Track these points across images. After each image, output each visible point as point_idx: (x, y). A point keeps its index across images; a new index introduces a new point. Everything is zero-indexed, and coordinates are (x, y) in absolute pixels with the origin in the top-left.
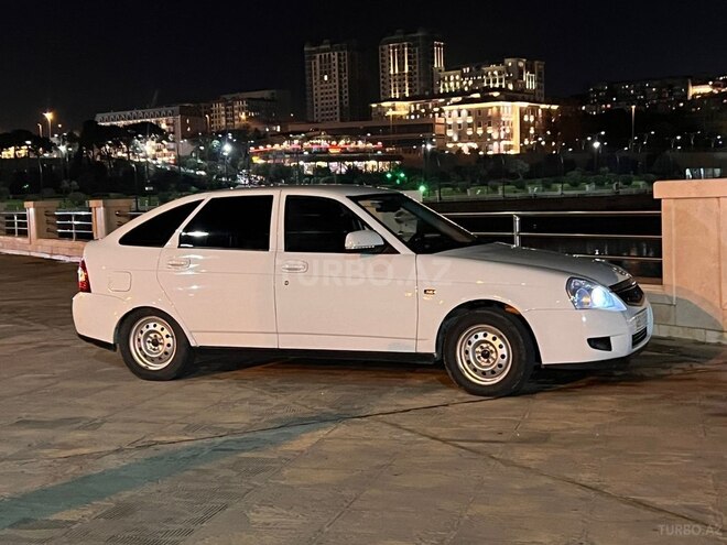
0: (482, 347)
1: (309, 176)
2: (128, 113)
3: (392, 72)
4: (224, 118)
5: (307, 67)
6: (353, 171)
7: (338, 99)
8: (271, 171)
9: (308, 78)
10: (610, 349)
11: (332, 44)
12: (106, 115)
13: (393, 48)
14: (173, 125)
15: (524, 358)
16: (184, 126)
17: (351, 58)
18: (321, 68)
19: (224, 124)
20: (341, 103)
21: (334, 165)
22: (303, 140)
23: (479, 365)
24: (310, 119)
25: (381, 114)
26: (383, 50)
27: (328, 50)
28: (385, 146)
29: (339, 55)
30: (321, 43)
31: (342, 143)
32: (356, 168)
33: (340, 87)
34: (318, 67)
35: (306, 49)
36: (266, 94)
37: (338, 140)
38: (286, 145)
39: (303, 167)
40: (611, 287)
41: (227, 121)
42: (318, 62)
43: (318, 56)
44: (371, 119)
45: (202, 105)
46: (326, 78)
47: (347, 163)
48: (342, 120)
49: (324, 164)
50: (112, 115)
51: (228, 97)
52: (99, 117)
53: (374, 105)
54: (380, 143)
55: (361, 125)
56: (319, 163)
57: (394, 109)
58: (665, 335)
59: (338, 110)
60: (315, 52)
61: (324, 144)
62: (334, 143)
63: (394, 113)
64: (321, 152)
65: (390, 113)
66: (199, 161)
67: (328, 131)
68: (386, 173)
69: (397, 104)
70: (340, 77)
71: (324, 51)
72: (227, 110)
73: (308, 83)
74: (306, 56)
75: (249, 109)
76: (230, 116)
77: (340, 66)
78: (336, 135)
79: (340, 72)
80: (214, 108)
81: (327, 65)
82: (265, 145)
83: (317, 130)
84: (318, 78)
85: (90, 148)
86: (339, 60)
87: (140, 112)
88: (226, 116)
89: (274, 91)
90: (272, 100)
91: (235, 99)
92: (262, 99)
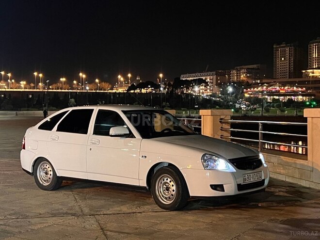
0: (166, 185)
1: (270, 103)
2: (194, 74)
3: (314, 56)
4: (236, 77)
5: (274, 54)
6: (290, 101)
7: (288, 69)
8: (252, 100)
9: (274, 59)
10: (224, 191)
11: (286, 44)
12: (185, 75)
13: (316, 45)
14: (212, 79)
15: (181, 192)
16: (217, 80)
17: (295, 50)
18: (281, 54)
19: (236, 79)
20: (289, 70)
21: (282, 98)
22: (268, 87)
23: (165, 194)
24: (274, 77)
25: (307, 76)
26: (310, 46)
27: (285, 47)
28: (307, 90)
29: (290, 49)
30: (281, 44)
31: (286, 88)
32: (292, 99)
33: (290, 63)
34: (279, 54)
35: (274, 46)
36: (255, 66)
37: (284, 86)
38: (260, 89)
39: (267, 98)
40: (229, 160)
41: (237, 78)
42: (279, 52)
43: (280, 49)
44: (302, 78)
45: (227, 71)
46: (283, 59)
47: (288, 97)
48: (289, 78)
49: (277, 97)
50: (187, 75)
51: (238, 68)
52: (182, 76)
53: (304, 71)
54: (304, 88)
55: (297, 80)
56: (275, 97)
57: (313, 73)
58: (308, 186)
59: (288, 73)
60: (278, 48)
61: (278, 88)
62: (282, 88)
63: (313, 75)
64: (276, 92)
65: (311, 75)
66: (220, 95)
67: (280, 83)
68: (306, 102)
69: (315, 70)
70: (290, 58)
71: (283, 47)
72: (237, 73)
73: (274, 61)
74: (274, 49)
75: (247, 73)
76: (238, 76)
77: (290, 53)
78: (284, 84)
79: (290, 56)
80: (232, 72)
81: (284, 53)
82: (250, 88)
83: (275, 82)
84: (279, 59)
85: (176, 89)
86: (290, 51)
87: (199, 74)
88: (237, 76)
89: (259, 65)
90: (258, 69)
91: (241, 69)
92: (253, 69)
